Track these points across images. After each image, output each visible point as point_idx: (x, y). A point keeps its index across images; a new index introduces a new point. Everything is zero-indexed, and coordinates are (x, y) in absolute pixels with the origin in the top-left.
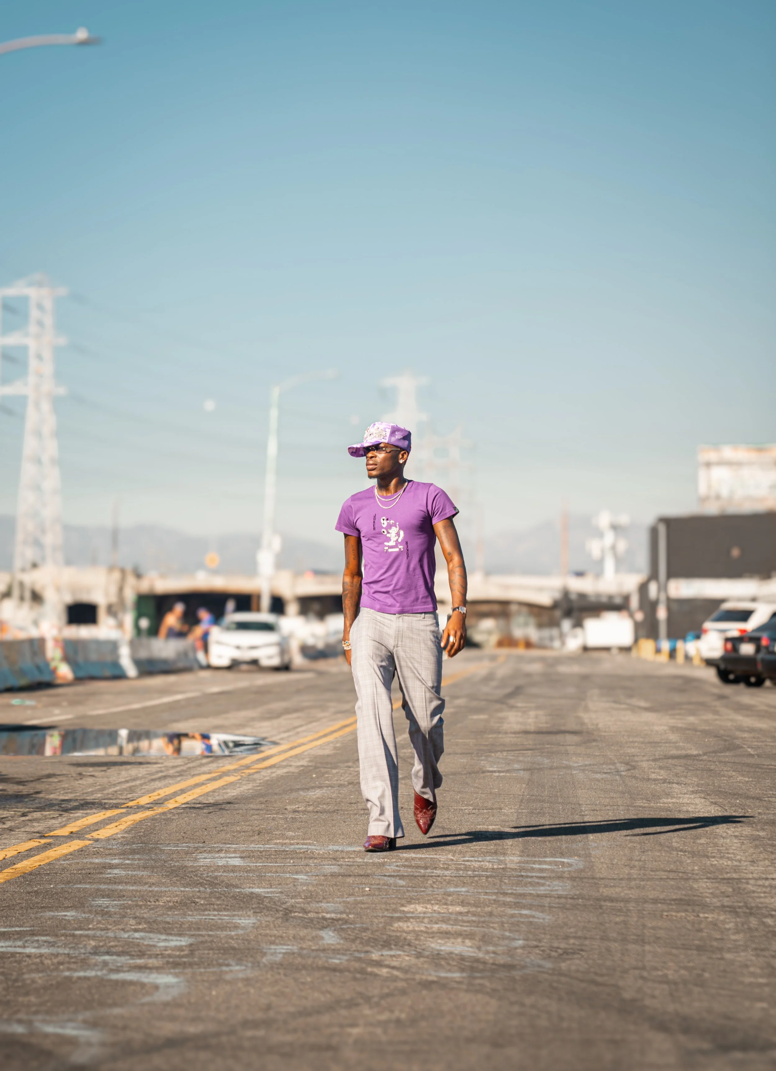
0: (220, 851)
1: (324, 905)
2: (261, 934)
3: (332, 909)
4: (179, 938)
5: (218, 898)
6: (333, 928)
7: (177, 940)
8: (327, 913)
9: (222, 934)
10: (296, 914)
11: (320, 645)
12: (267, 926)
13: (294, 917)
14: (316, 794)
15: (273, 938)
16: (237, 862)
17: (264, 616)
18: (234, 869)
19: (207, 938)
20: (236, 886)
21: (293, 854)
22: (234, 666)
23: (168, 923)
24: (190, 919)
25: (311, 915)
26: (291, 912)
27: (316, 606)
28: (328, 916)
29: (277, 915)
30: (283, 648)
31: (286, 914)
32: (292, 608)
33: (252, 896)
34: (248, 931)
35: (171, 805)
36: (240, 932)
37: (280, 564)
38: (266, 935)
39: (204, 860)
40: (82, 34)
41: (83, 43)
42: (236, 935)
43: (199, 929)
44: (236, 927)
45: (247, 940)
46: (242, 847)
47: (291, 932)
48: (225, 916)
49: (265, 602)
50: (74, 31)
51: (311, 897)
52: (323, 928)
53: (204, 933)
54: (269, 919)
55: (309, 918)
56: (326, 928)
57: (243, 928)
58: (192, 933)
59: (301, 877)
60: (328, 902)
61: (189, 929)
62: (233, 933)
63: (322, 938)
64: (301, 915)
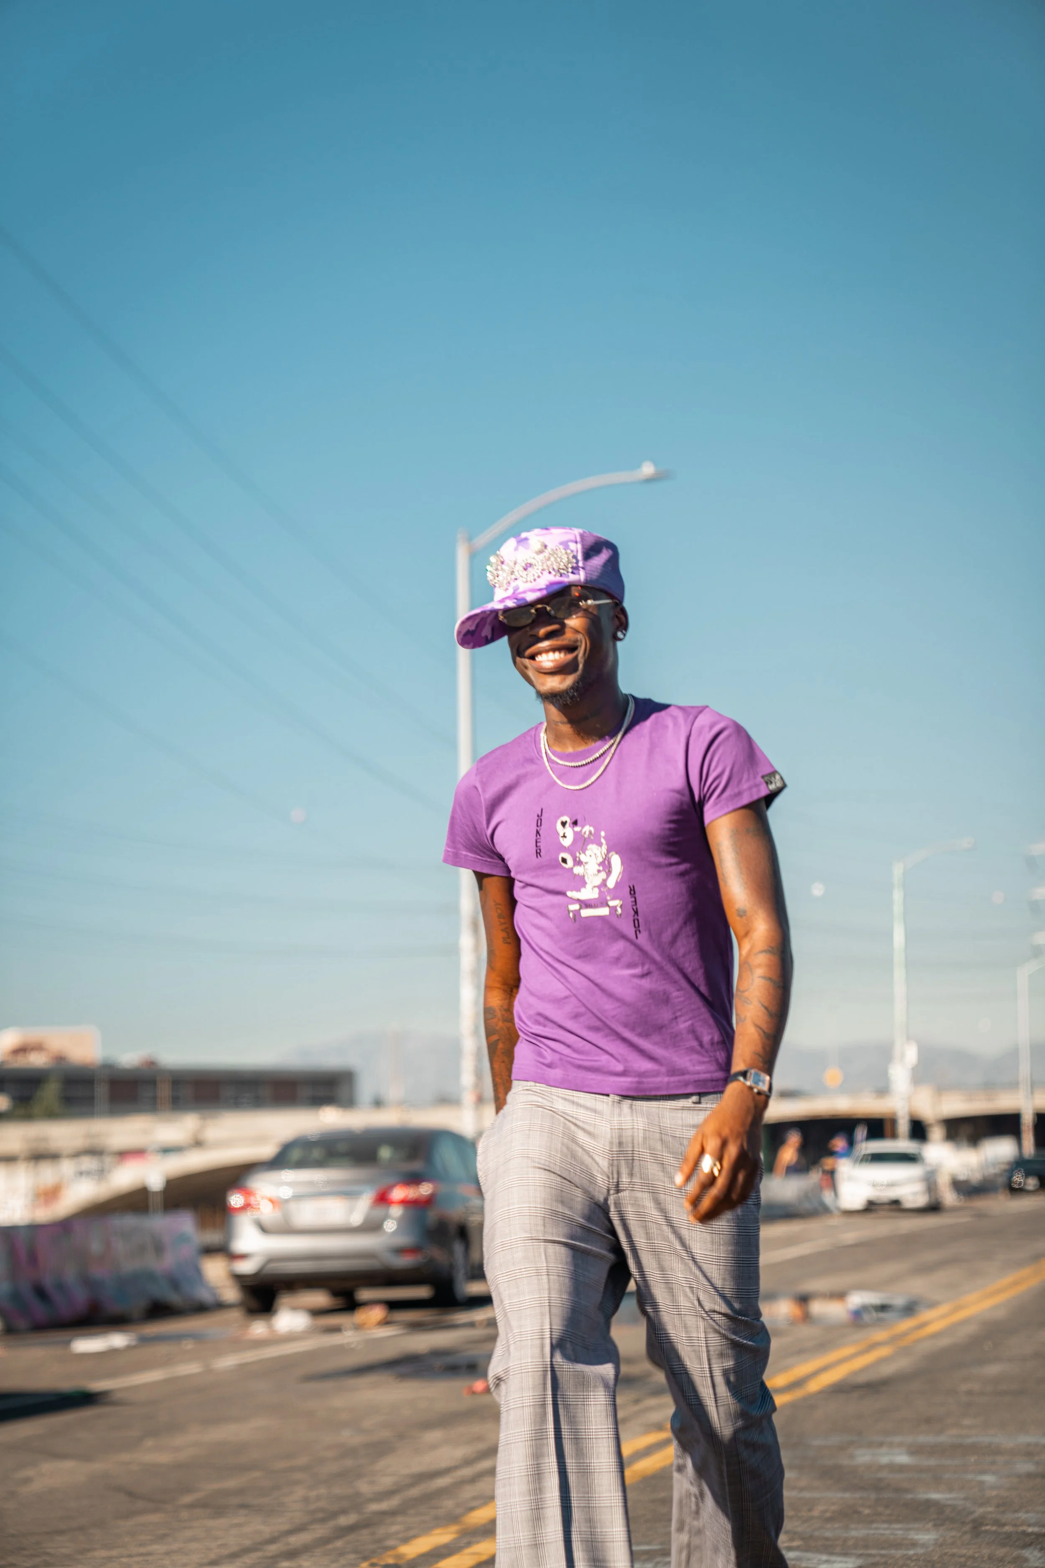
0: (881, 1445)
1: (1022, 1515)
2: (946, 1554)
3: (1033, 1521)
4: (844, 1559)
5: (887, 1507)
6: (1039, 1547)
7: (841, 1562)
8: (1029, 1525)
9: (899, 1553)
10: (988, 1528)
11: (976, 1177)
12: (953, 1543)
13: (986, 1531)
14: (993, 1369)
15: (963, 1560)
16: (903, 1459)
17: (903, 1145)
18: (901, 1468)
19: (877, 1559)
20: (907, 1491)
21: (974, 1449)
22: (871, 1207)
23: (827, 1539)
24: (854, 1533)
25: (1007, 1529)
26: (982, 1524)
27: (967, 1129)
28: (1030, 1530)
29: (964, 1529)
30: (930, 1184)
31: (975, 1528)
32: (937, 1133)
33: (929, 1504)
34: (930, 1549)
35: (814, 1386)
36: (920, 1551)
37: (918, 1077)
38: (953, 1555)
39: (863, 1457)
40: (648, 469)
41: (649, 480)
42: (915, 1554)
43: (866, 1547)
44: (914, 1544)
45: (929, 1561)
46: (909, 1439)
47: (986, 1551)
48: (897, 1531)
49: (903, 1127)
50: (639, 466)
51: (1004, 1505)
52: (1025, 1546)
53: (873, 1552)
54: (954, 1533)
55: (1005, 1533)
56: (1030, 1545)
57: (923, 1545)
58: (861, 1552)
59: (989, 1479)
60: (1027, 1512)
61: (856, 1546)
62: (911, 1552)
63: (1026, 1560)
64: (994, 1528)
